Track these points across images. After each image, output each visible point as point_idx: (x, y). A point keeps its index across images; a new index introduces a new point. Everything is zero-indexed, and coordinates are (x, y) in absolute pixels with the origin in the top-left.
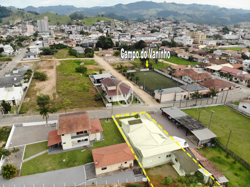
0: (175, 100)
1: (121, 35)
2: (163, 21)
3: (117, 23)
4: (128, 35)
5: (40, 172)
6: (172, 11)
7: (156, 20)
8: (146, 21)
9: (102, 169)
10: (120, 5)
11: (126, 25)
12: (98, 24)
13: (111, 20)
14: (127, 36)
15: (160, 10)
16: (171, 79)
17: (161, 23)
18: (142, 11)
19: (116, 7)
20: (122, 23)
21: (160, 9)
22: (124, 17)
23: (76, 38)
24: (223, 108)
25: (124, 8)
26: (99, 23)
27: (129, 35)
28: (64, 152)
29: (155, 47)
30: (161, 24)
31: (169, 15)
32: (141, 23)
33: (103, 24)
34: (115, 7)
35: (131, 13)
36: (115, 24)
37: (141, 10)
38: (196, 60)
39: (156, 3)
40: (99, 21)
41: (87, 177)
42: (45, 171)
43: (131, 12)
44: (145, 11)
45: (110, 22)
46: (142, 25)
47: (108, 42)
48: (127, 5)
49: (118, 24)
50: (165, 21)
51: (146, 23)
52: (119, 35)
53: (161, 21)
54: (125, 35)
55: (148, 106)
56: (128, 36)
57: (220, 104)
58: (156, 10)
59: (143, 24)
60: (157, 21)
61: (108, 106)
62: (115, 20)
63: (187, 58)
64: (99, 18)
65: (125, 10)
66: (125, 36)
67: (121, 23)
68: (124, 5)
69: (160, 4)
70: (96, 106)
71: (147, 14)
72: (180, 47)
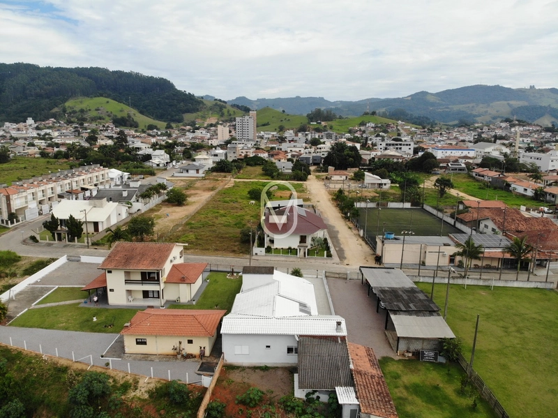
1: (390, 145)
2: (519, 125)
3: (403, 129)
4: (407, 145)
6: (549, 106)
7: (501, 122)
8: (476, 125)
9: (138, 343)
10: (424, 93)
11: (425, 132)
12: (360, 130)
13: (390, 122)
14: (405, 147)
15: (516, 103)
16: (454, 226)
17: (513, 130)
18: (473, 107)
19: (412, 99)
20: (416, 128)
21: (518, 103)
22: (427, 118)
23: (293, 149)
24: (546, 294)
25: (432, 99)
26: (363, 128)
27: (410, 145)
28: (111, 308)
30: (511, 133)
31: (542, 115)
32: (462, 129)
33: (372, 129)
34: (410, 98)
35: (447, 110)
36: (398, 130)
37: (471, 105)
38: (553, 199)
39: (509, 89)
40: (363, 124)
41: (107, 352)
42: (51, 327)
43: (448, 108)
44: (481, 105)
45: (388, 125)
46: (464, 132)
47: (348, 155)
48: (438, 94)
49: (405, 130)
50: (524, 126)
51: (475, 129)
52: (387, 144)
53: (513, 126)
54: (401, 145)
55: (347, 266)
56: (409, 147)
58: (508, 104)
59: (466, 130)
60: (503, 125)
61: (256, 254)
62: (400, 122)
63: (530, 193)
64: (365, 119)
65: (433, 104)
66: (400, 148)
67: (413, 129)
68: (432, 94)
69: (520, 91)
70: (234, 251)
71: (486, 112)
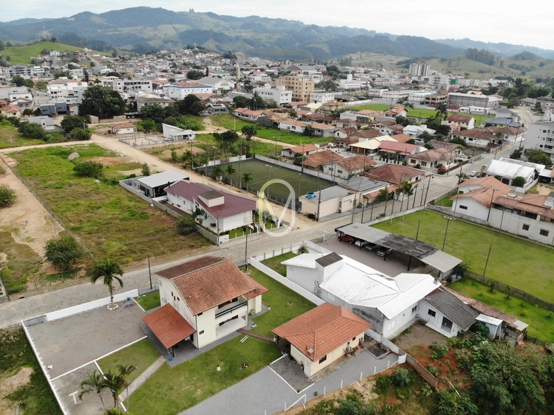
0: (340, 212)
1: (128, 84)
2: (201, 52)
3: (93, 57)
4: (146, 83)
5: (185, 408)
6: (211, 30)
7: (184, 49)
8: (163, 52)
9: (320, 362)
10: (87, 14)
11: (117, 60)
12: (45, 60)
13: (76, 49)
14: (144, 85)
15: (183, 28)
16: (302, 172)
17: (197, 57)
18: (141, 30)
19: (76, 20)
20: (106, 56)
21: (183, 26)
22: (102, 42)
23: (18, 96)
25: (98, 21)
26: (46, 57)
28: (203, 352)
29: (222, 110)
30: (197, 60)
31: (206, 39)
32: (150, 56)
33: (59, 59)
34: (73, 19)
35: (117, 33)
36: (89, 59)
37: (140, 28)
38: (320, 133)
39: (172, 12)
40: (44, 53)
42: (193, 402)
43: (117, 31)
44: (149, 29)
45: (75, 54)
46: (154, 60)
47: (111, 101)
48: (103, 15)
50: (205, 53)
51: (163, 56)
53: (196, 53)
54: (139, 83)
55: (299, 230)
56: (147, 85)
57: (418, 209)
58: (174, 27)
59: (155, 58)
60: (187, 52)
61: (221, 242)
62: (86, 50)
63: (299, 129)
64: (46, 46)
65: (100, 26)
66: (140, 87)
67: (104, 57)
68: (97, 15)
69: (182, 14)
71: (156, 35)
72: (273, 110)
